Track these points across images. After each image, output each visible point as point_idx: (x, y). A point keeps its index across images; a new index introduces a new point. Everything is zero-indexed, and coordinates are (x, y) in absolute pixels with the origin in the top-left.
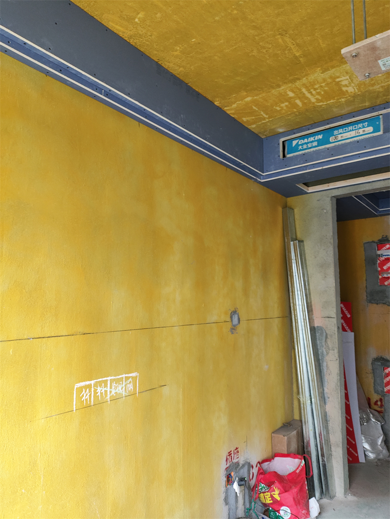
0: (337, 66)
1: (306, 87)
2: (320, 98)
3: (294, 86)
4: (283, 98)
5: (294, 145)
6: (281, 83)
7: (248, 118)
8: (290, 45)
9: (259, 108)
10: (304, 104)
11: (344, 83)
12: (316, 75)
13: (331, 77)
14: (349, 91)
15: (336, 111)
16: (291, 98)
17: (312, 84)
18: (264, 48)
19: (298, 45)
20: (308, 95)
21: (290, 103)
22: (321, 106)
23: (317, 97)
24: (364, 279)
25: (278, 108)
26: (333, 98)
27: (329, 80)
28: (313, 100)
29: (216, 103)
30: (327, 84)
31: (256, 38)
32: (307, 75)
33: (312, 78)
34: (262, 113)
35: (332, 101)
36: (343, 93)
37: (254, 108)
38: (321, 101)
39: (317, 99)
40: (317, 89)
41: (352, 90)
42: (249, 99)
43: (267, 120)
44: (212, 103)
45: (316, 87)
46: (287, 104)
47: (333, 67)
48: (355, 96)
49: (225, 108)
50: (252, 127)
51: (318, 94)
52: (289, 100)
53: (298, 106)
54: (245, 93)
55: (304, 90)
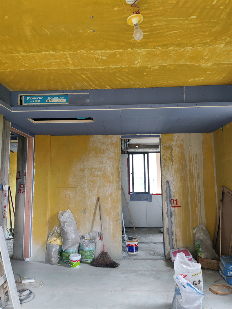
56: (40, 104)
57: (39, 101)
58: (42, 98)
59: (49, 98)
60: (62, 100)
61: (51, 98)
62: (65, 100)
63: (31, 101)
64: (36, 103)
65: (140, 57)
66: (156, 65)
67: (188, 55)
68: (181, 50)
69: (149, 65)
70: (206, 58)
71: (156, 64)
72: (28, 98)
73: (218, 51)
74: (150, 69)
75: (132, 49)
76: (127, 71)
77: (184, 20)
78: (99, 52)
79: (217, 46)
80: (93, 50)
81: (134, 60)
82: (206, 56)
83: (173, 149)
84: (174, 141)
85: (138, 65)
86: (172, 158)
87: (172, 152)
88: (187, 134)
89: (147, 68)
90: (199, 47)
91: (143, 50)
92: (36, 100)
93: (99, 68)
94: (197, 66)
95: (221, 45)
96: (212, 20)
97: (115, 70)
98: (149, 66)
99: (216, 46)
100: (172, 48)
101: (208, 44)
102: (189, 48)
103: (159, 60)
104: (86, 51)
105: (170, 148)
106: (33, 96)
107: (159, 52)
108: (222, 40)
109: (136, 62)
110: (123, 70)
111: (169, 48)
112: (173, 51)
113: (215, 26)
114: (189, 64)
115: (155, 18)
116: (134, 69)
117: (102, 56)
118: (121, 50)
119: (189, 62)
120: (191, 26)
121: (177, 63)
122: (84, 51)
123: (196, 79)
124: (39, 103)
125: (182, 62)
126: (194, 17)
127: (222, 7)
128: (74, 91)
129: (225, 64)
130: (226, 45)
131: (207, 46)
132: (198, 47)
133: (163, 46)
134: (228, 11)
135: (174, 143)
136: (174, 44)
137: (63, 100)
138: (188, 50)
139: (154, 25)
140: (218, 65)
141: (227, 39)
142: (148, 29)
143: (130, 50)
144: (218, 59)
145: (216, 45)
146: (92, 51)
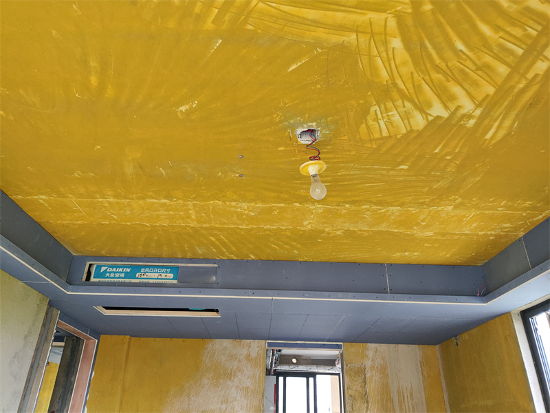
56: (123, 280)
57: (123, 275)
58: (128, 270)
59: (143, 270)
60: (166, 276)
61: (147, 270)
62: (171, 276)
63: (108, 274)
64: (116, 278)
65: (312, 216)
66: (339, 230)
67: (393, 217)
68: (382, 211)
69: (326, 228)
70: (424, 224)
71: (338, 227)
72: (103, 269)
73: (444, 215)
74: (329, 233)
75: (300, 204)
76: (288, 234)
77: (388, 170)
78: (245, 205)
79: (442, 208)
80: (235, 201)
81: (302, 220)
82: (423, 221)
83: (368, 376)
84: (369, 360)
85: (309, 227)
86: (365, 395)
87: (365, 382)
88: (392, 346)
89: (323, 232)
90: (413, 207)
91: (318, 206)
92: (118, 272)
93: (240, 227)
94: (408, 235)
95: (448, 207)
96: (432, 173)
97: (267, 232)
98: (327, 230)
99: (440, 208)
100: (368, 207)
101: (426, 205)
102: (395, 208)
103: (345, 222)
104: (224, 201)
105: (361, 372)
106: (112, 267)
107: (345, 211)
108: (449, 200)
109: (305, 223)
110: (283, 233)
111: (363, 207)
112: (369, 210)
113: (439, 182)
114: (395, 231)
115: (341, 165)
116: (302, 232)
117: (249, 211)
118: (283, 205)
119: (395, 228)
120: (400, 179)
121: (375, 229)
122: (220, 203)
123: (406, 254)
124: (123, 278)
125: (383, 227)
126: (406, 167)
127: (448, 158)
128: (191, 260)
129: (455, 234)
130: (456, 207)
131: (425, 207)
132: (409, 207)
133: (353, 203)
134: (458, 162)
135: (368, 363)
136: (371, 202)
137: (168, 275)
138: (393, 210)
139: (339, 174)
140: (444, 235)
141: (457, 199)
142: (330, 179)
143: (297, 205)
144: (443, 227)
145: (439, 206)
146: (233, 204)
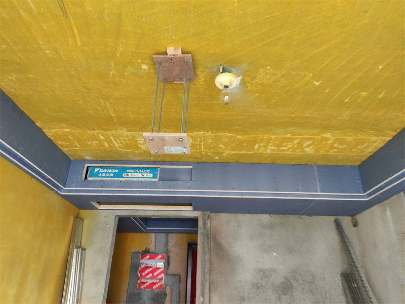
0: (138, 131)
1: (114, 137)
2: (122, 146)
3: (105, 133)
4: (95, 138)
5: (95, 172)
6: (96, 128)
7: (63, 143)
8: (109, 107)
9: (74, 139)
10: (110, 146)
11: (140, 142)
12: (122, 131)
13: (132, 136)
14: (142, 148)
15: (132, 158)
16: (101, 140)
17: (119, 136)
18: (89, 102)
19: (114, 109)
20: (114, 142)
21: (99, 142)
22: (121, 151)
23: (120, 144)
24: (127, 282)
25: (90, 143)
26: (131, 149)
27: (131, 138)
28: (117, 146)
29: (37, 124)
30: (129, 140)
31: (85, 94)
32: (116, 129)
33: (119, 132)
34: (76, 143)
35: (130, 150)
36: (138, 148)
37: (70, 137)
38: (122, 148)
39: (120, 146)
40: (121, 140)
41: (144, 148)
42: (67, 130)
43: (79, 149)
44: (34, 123)
45: (121, 138)
46: (97, 142)
47: (135, 131)
48: (145, 152)
49: (45, 130)
50: (65, 150)
51: (122, 143)
52: (99, 140)
53: (105, 146)
54: (66, 126)
55: (112, 138)
